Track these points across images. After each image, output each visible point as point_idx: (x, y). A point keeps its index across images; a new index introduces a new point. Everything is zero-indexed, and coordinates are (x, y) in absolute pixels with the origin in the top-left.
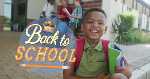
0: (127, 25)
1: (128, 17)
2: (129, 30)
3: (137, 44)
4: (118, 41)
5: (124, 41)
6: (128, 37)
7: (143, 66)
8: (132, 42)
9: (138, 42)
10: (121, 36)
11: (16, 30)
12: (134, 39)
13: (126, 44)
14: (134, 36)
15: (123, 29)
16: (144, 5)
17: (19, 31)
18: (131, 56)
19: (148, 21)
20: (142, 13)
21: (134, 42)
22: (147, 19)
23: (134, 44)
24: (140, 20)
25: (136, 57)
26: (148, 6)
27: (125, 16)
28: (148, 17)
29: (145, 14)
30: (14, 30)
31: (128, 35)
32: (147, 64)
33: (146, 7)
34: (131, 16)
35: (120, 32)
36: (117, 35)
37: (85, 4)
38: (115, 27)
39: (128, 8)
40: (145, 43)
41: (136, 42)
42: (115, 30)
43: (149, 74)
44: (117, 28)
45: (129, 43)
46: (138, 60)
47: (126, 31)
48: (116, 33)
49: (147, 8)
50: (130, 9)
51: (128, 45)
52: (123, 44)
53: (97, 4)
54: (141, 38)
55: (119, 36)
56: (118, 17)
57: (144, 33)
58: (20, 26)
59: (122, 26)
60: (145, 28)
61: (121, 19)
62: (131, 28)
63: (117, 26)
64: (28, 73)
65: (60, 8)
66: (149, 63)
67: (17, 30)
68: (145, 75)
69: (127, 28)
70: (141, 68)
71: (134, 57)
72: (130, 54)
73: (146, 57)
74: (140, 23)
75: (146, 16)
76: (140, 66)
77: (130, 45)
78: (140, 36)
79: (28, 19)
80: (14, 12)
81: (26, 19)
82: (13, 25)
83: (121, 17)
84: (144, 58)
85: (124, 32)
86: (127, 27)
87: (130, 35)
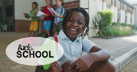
0: (106, 21)
1: (107, 14)
2: (108, 25)
3: (116, 37)
4: (99, 35)
5: (105, 35)
6: (107, 31)
7: (117, 57)
8: (111, 36)
9: (117, 35)
10: (101, 31)
11: (5, 31)
12: (113, 33)
13: (105, 38)
14: (113, 30)
15: (103, 25)
16: (122, 2)
17: (8, 31)
18: (108, 49)
19: (126, 15)
20: (121, 9)
21: (113, 35)
22: (125, 14)
23: (113, 38)
24: (119, 15)
25: (112, 50)
26: (125, 3)
27: (104, 13)
28: (126, 12)
29: (123, 9)
30: (3, 30)
31: (107, 30)
32: (121, 55)
33: (123, 3)
34: (109, 12)
35: (100, 27)
36: (98, 30)
37: (65, 4)
38: (95, 23)
39: (107, 5)
40: (123, 36)
41: (115, 35)
42: (96, 26)
43: (122, 65)
44: (97, 24)
45: (109, 37)
46: (114, 52)
47: (105, 26)
48: (97, 28)
49: (125, 4)
50: (109, 5)
51: (107, 39)
52: (103, 38)
53: (76, 4)
54: (119, 32)
55: (99, 31)
56: (98, 15)
57: (122, 27)
58: (9, 27)
59: (101, 22)
60: (124, 22)
61: (100, 15)
62: (110, 23)
63: (97, 22)
64: (13, 71)
65: (43, 9)
66: (123, 54)
67: (7, 31)
68: (118, 65)
69: (106, 24)
70: (115, 60)
71: (111, 50)
72: (108, 47)
73: (121, 49)
74: (119, 18)
75: (124, 12)
76: (114, 58)
77: (110, 38)
78: (119, 30)
79: (16, 20)
80: (3, 13)
81: (14, 20)
82: (2, 26)
83: (100, 14)
84: (120, 50)
85: (104, 28)
86: (106, 22)
87: (109, 29)
